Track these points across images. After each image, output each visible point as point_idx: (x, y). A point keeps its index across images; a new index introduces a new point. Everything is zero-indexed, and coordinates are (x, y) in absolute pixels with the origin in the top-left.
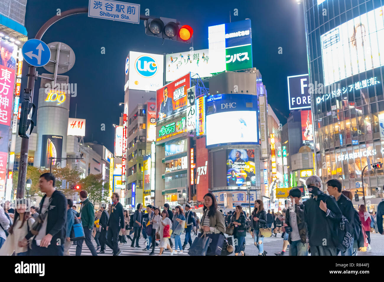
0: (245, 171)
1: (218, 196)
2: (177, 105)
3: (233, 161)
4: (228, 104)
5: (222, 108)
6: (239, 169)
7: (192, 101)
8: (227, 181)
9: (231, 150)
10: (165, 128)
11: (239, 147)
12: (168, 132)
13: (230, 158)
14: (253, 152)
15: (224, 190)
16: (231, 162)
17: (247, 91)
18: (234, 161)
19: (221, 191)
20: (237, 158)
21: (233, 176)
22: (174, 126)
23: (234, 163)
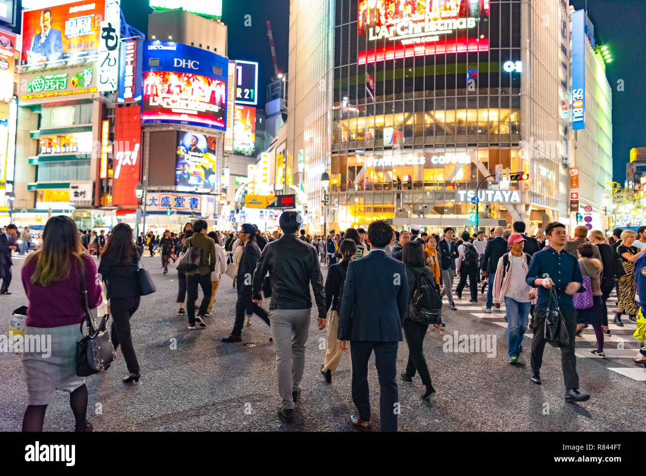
1: (157, 200)
2: (72, 45)
3: (186, 149)
4: (187, 62)
5: (175, 66)
6: (194, 162)
7: (111, 43)
8: (176, 178)
9: (185, 133)
10: (41, 79)
11: (196, 130)
12: (50, 87)
13: (183, 145)
14: (214, 140)
15: (169, 191)
16: (183, 150)
17: (215, 50)
18: (188, 150)
19: (163, 191)
20: (193, 145)
21: (186, 172)
22: (65, 80)
23: (187, 153)
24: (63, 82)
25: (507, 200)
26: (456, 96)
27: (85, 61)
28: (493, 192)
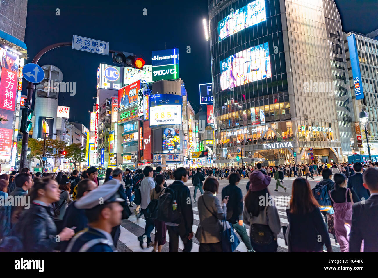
0: (174, 141)
1: (156, 157)
2: (131, 100)
3: (166, 135)
4: (164, 101)
5: (160, 103)
7: (141, 98)
8: (163, 148)
10: (123, 114)
12: (126, 116)
14: (178, 130)
15: (160, 153)
17: (176, 93)
19: (158, 153)
20: (169, 133)
21: (166, 145)
22: (130, 113)
23: (167, 137)
25: (286, 146)
26: (264, 99)
27: (134, 105)
28: (279, 143)
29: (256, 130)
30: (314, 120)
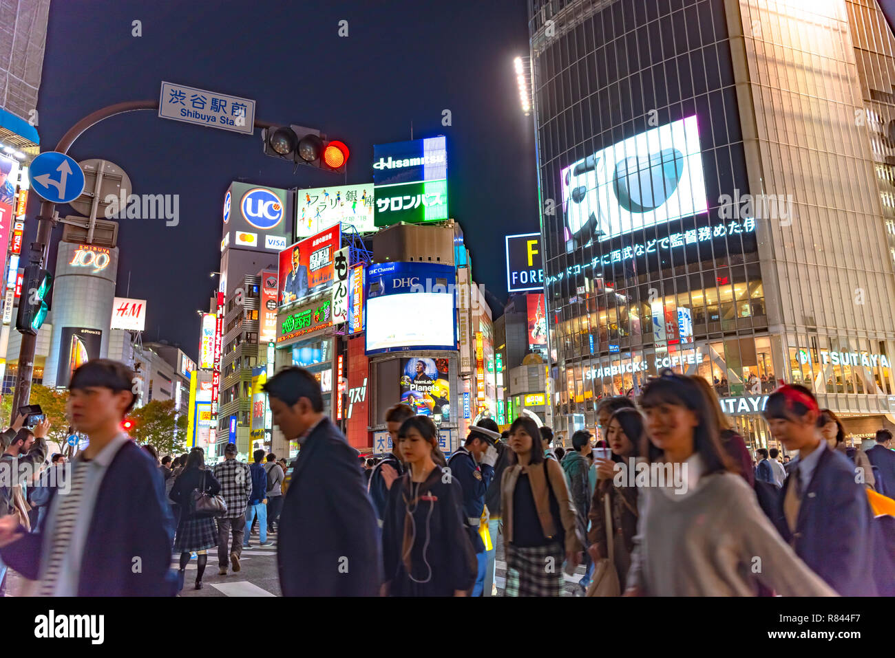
0: (432, 396)
1: (383, 440)
2: (315, 279)
4: (406, 280)
5: (395, 287)
6: (421, 392)
7: (343, 272)
9: (409, 359)
10: (292, 318)
11: (422, 355)
12: (298, 326)
14: (445, 363)
16: (408, 379)
17: (438, 259)
18: (414, 379)
20: (419, 373)
21: (412, 405)
22: (310, 316)
23: (413, 383)
24: (308, 319)
25: (756, 409)
26: (688, 274)
27: (323, 294)
28: (735, 400)
29: (667, 362)
30: (834, 332)
